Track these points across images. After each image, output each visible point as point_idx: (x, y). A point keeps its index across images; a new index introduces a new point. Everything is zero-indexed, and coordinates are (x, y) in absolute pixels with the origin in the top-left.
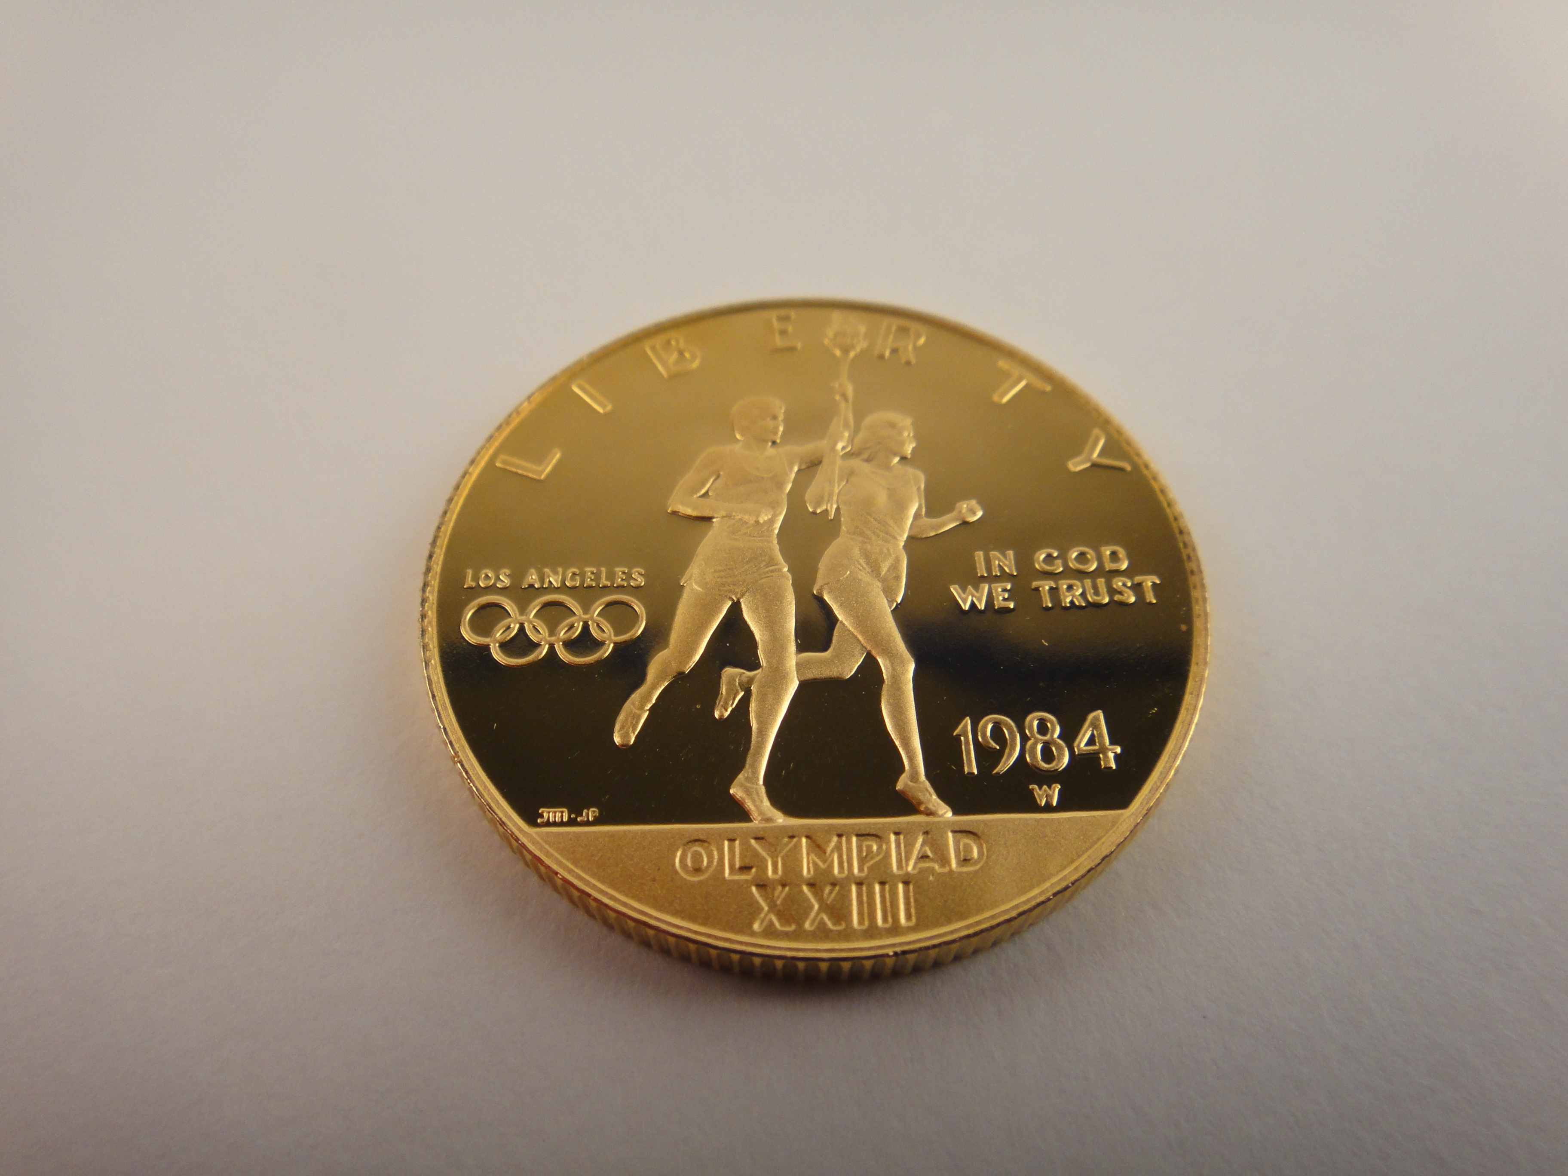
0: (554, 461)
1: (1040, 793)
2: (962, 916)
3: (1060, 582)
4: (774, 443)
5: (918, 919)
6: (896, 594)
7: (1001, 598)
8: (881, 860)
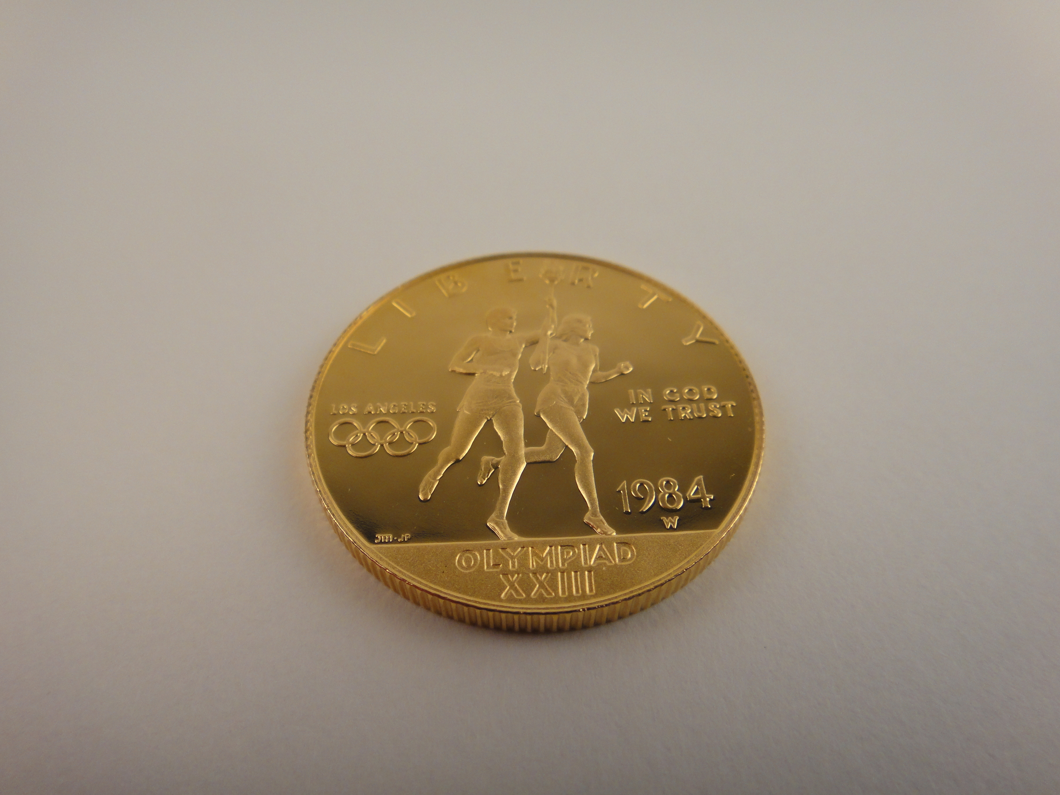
0: (382, 344)
1: (667, 521)
2: (622, 589)
3: (678, 406)
4: (511, 332)
5: (596, 591)
6: (583, 414)
7: (644, 415)
8: (575, 559)
